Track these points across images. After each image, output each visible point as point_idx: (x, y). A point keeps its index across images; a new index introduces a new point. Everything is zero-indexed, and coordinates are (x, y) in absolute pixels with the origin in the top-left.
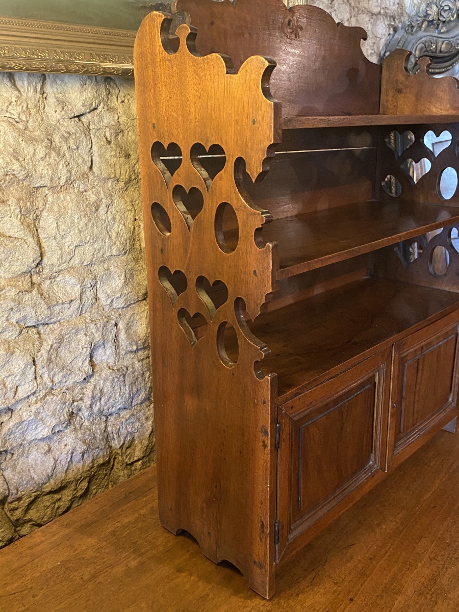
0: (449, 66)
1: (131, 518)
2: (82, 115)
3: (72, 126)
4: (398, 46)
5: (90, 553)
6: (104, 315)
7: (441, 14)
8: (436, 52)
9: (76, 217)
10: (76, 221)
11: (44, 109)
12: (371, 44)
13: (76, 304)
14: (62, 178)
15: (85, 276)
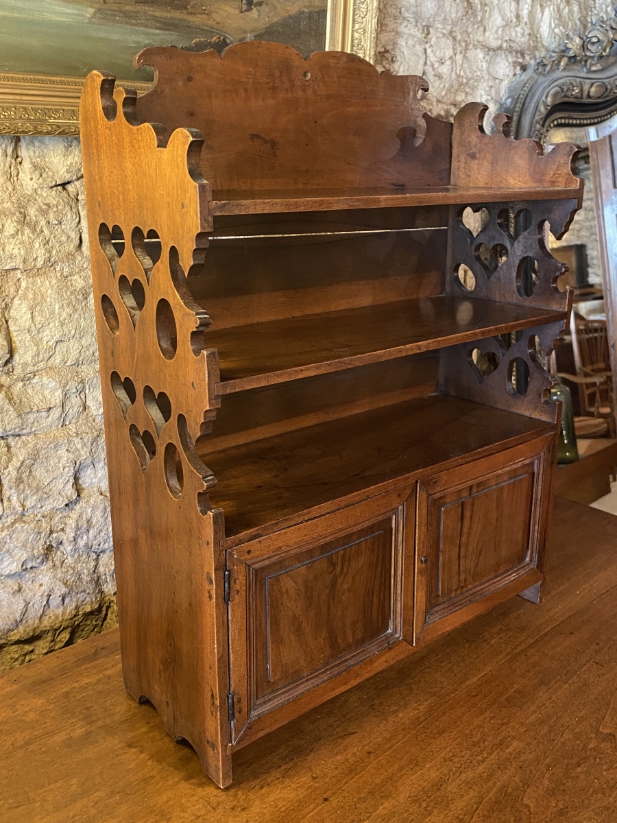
0: (606, 115)
1: (93, 679)
2: (69, 183)
3: (52, 197)
4: (522, 90)
5: (32, 716)
6: (94, 428)
7: (588, 48)
8: (582, 98)
9: (57, 307)
10: (57, 311)
11: (17, 175)
12: (487, 89)
13: (56, 413)
14: (39, 259)
15: (69, 378)
